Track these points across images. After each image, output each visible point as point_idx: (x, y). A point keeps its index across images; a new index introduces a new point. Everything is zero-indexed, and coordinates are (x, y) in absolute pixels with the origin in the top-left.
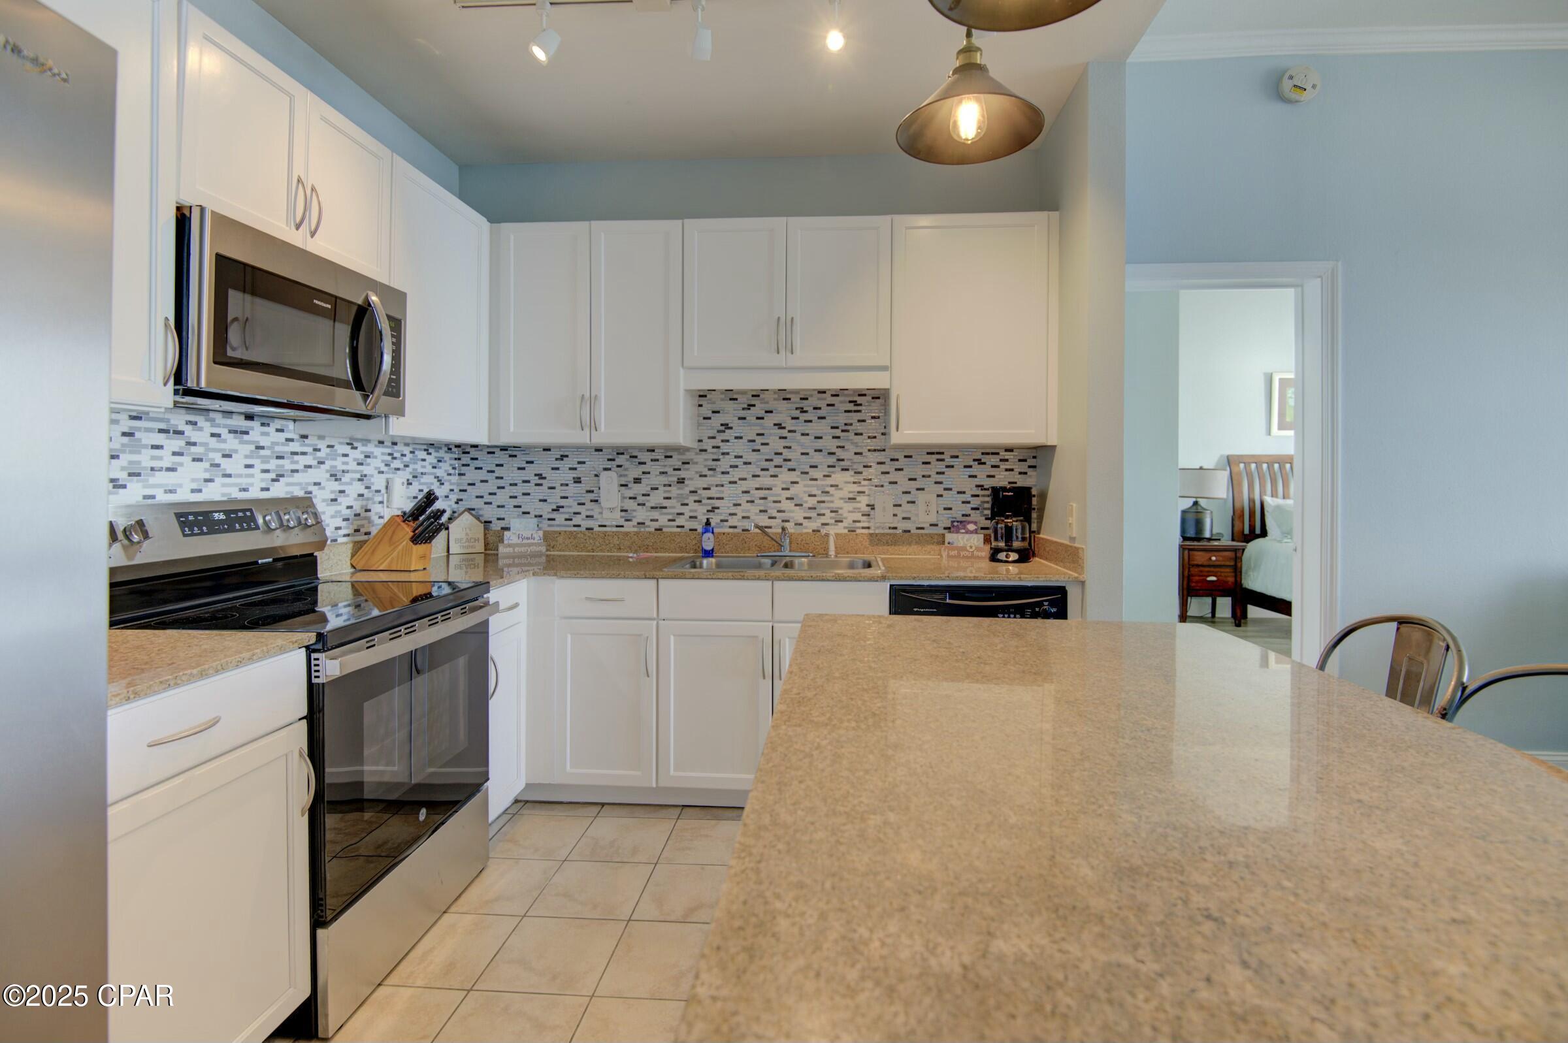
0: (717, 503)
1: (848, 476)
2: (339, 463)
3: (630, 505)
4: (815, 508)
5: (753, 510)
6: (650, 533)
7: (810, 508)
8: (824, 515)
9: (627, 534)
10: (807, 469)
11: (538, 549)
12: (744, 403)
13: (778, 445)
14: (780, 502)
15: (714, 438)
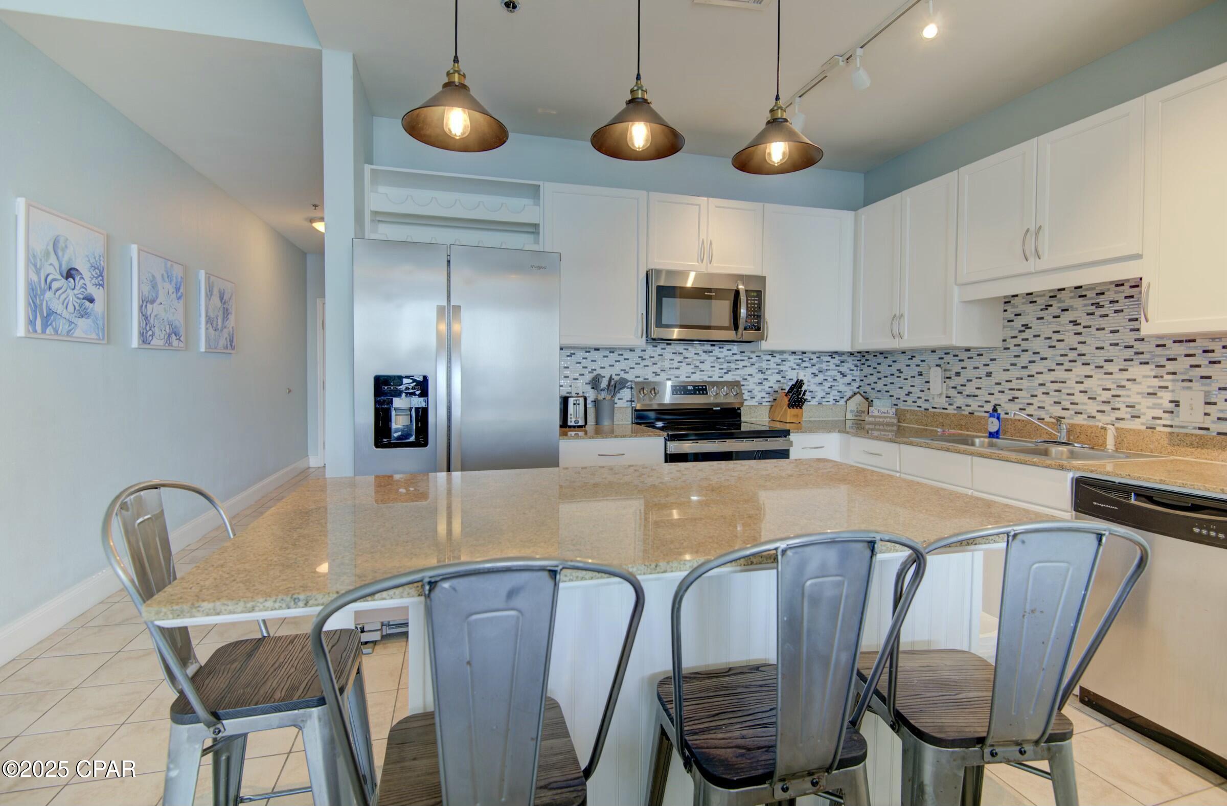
0: (1017, 394)
1: (1149, 370)
2: (764, 365)
3: (953, 393)
4: (1109, 402)
5: (1048, 401)
6: (963, 415)
7: (1104, 402)
8: (1119, 409)
9: (948, 415)
10: (1102, 363)
11: (891, 420)
12: (1042, 305)
13: (1073, 340)
14: (1073, 395)
15: (1015, 337)
